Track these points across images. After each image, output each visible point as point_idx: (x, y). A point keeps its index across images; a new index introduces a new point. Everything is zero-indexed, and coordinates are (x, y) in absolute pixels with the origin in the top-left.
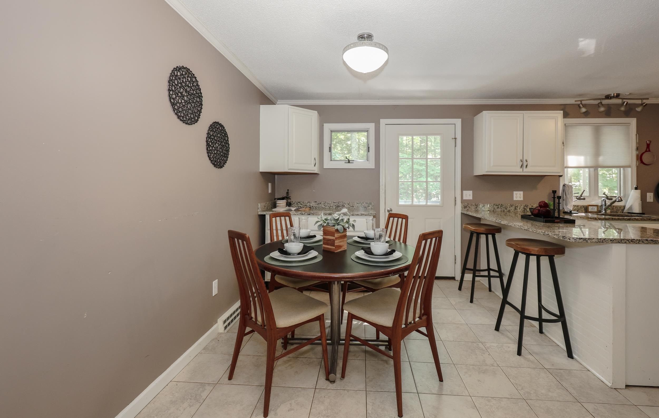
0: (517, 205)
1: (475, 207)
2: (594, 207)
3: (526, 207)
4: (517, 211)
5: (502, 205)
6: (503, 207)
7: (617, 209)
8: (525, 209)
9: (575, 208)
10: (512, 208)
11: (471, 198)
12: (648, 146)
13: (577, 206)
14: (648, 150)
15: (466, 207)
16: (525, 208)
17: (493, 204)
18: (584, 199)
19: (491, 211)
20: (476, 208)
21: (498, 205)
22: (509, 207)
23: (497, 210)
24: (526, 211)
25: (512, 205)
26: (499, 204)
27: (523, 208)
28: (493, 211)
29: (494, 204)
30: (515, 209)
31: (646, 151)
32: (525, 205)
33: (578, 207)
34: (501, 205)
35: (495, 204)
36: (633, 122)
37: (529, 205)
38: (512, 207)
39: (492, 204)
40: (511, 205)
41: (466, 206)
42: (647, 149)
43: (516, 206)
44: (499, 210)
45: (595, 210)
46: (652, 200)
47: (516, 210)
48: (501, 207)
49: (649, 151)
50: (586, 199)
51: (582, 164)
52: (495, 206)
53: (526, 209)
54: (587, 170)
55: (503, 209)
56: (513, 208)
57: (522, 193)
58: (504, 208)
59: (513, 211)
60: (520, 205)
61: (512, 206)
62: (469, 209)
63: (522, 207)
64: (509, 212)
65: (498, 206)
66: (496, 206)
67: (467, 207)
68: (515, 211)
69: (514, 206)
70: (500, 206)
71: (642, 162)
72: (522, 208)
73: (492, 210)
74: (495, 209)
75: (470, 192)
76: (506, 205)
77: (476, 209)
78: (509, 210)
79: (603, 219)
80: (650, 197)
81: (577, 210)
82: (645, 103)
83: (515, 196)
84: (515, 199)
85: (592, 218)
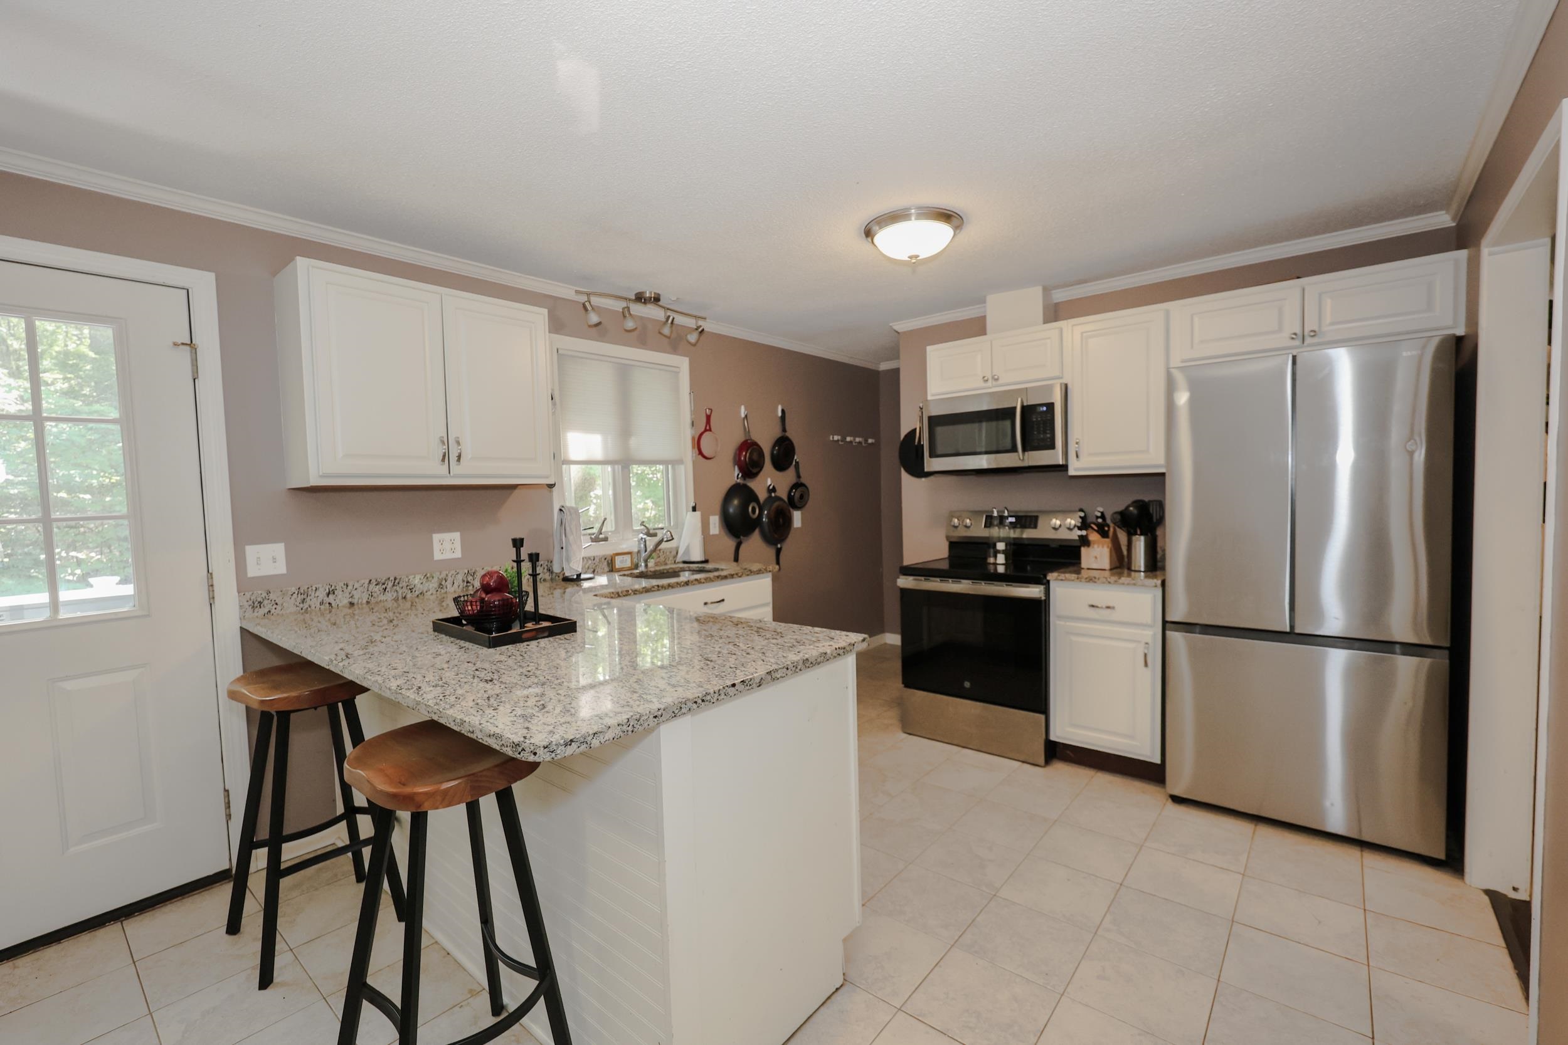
0: (443, 576)
1: (301, 597)
2: (625, 557)
3: (471, 577)
4: (446, 593)
5: (397, 581)
6: (401, 585)
7: (665, 554)
8: (468, 582)
9: (588, 565)
11: (281, 568)
12: (708, 418)
13: (593, 558)
15: (260, 603)
16: (469, 580)
17: (368, 581)
18: (606, 539)
19: (362, 604)
20: (303, 601)
21: (383, 581)
22: (421, 583)
23: (382, 597)
25: (428, 575)
26: (389, 579)
27: (464, 581)
28: (368, 603)
29: (370, 581)
30: (441, 586)
31: (705, 431)
32: (467, 571)
33: (595, 562)
34: (395, 579)
35: (373, 581)
36: (683, 364)
37: (477, 569)
38: (429, 583)
39: (363, 581)
40: (425, 576)
41: (259, 599)
42: (706, 427)
43: (441, 577)
44: (389, 596)
45: (629, 562)
46: (717, 531)
47: (442, 591)
48: (395, 588)
49: (710, 430)
50: (609, 539)
51: (599, 455)
52: (372, 587)
53: (472, 582)
54: (610, 468)
55: (400, 593)
56: (431, 586)
57: (456, 536)
58: (404, 589)
59: (435, 593)
60: (453, 572)
61: (430, 579)
62: (273, 611)
63: (460, 577)
64: (421, 598)
65: (384, 584)
66: (376, 585)
67: (266, 602)
68: (438, 593)
69: (436, 579)
70: (390, 584)
71: (700, 452)
72: (460, 582)
73: (364, 601)
74: (375, 595)
75: (278, 550)
76: (411, 577)
77: (301, 605)
78: (421, 594)
79: (641, 590)
80: (715, 524)
81: (592, 570)
82: (700, 326)
83: (436, 546)
84: (437, 556)
85: (620, 593)
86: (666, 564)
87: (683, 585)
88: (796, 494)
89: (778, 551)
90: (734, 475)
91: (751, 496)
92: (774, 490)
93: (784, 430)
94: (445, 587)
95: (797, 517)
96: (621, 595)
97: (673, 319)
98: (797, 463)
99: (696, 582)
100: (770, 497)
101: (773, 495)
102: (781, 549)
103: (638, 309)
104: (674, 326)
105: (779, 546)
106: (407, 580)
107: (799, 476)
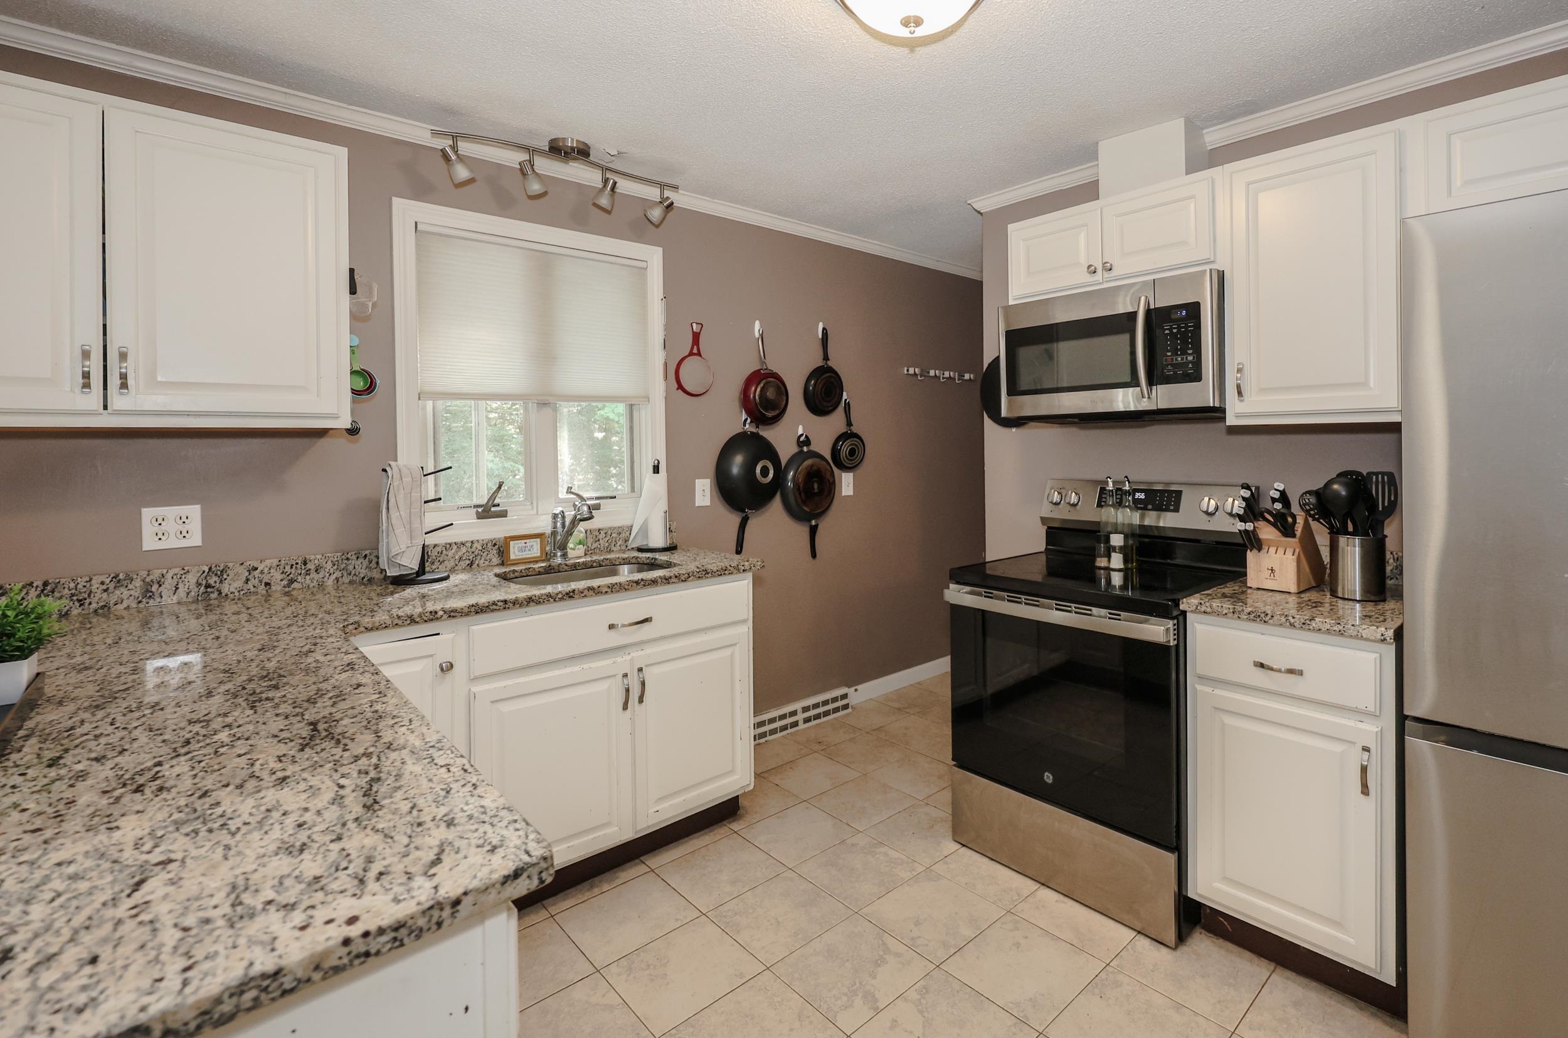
2: (530, 542)
3: (215, 578)
7: (608, 537)
8: (208, 586)
9: (460, 554)
10: (126, 593)
12: (696, 337)
13: (468, 544)
14: (695, 351)
16: (211, 582)
18: (503, 514)
22: (105, 590)
24: (214, 595)
25: (121, 576)
26: (31, 584)
27: (199, 585)
30: (149, 594)
31: (691, 354)
32: (206, 569)
34: (46, 584)
36: (653, 256)
37: (230, 565)
38: (122, 589)
40: (115, 577)
42: (692, 348)
43: (148, 580)
45: (535, 550)
46: (706, 502)
47: (151, 602)
49: (699, 354)
50: (509, 514)
53: (218, 585)
54: (518, 405)
56: (128, 595)
57: (192, 510)
59: (134, 605)
63: (192, 578)
64: (104, 616)
68: (141, 605)
69: (138, 583)
71: (680, 387)
72: (193, 586)
76: (82, 582)
78: (103, 607)
79: (466, 610)
80: (704, 492)
81: (468, 562)
82: (668, 198)
83: (148, 531)
84: (149, 543)
85: (415, 616)
86: (610, 551)
87: (561, 599)
88: (845, 449)
89: (813, 531)
90: (737, 422)
91: (768, 451)
92: (807, 442)
93: (826, 358)
94: (157, 595)
95: (846, 484)
96: (418, 620)
97: (615, 183)
98: (848, 406)
99: (591, 593)
100: (801, 452)
101: (805, 449)
102: (816, 526)
103: (546, 166)
104: (616, 196)
105: (813, 523)
106: (72, 585)
107: (849, 424)
